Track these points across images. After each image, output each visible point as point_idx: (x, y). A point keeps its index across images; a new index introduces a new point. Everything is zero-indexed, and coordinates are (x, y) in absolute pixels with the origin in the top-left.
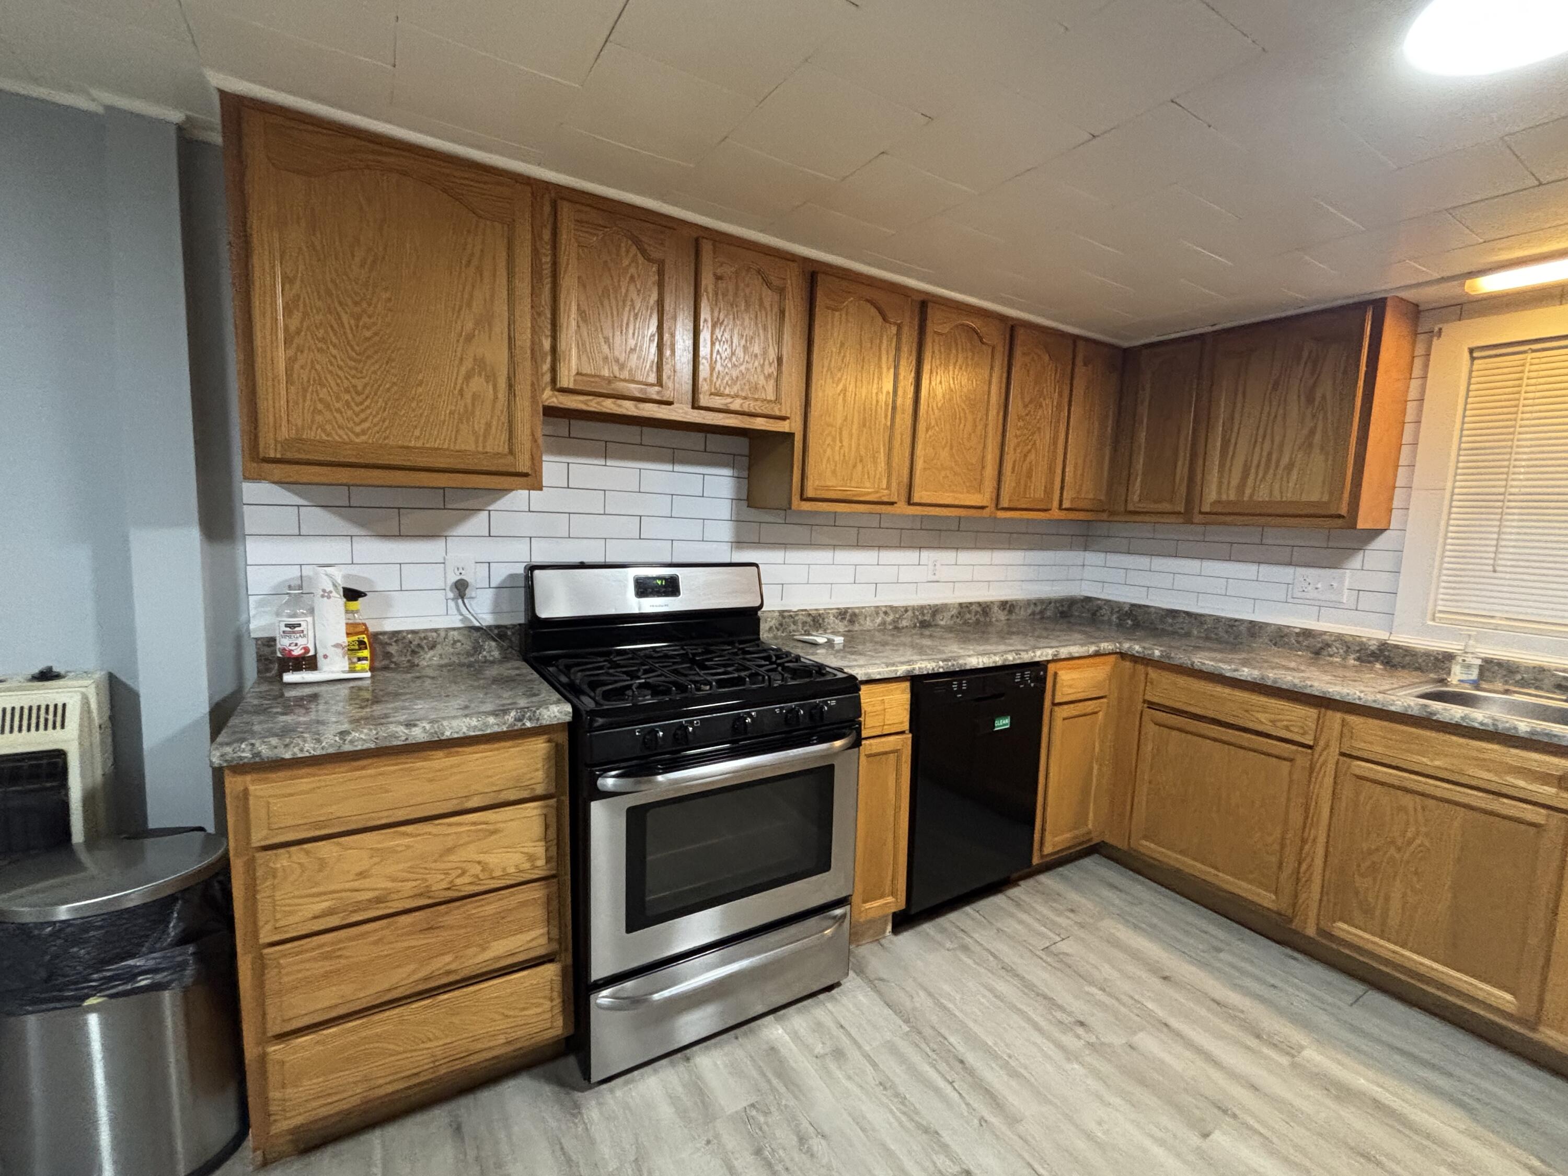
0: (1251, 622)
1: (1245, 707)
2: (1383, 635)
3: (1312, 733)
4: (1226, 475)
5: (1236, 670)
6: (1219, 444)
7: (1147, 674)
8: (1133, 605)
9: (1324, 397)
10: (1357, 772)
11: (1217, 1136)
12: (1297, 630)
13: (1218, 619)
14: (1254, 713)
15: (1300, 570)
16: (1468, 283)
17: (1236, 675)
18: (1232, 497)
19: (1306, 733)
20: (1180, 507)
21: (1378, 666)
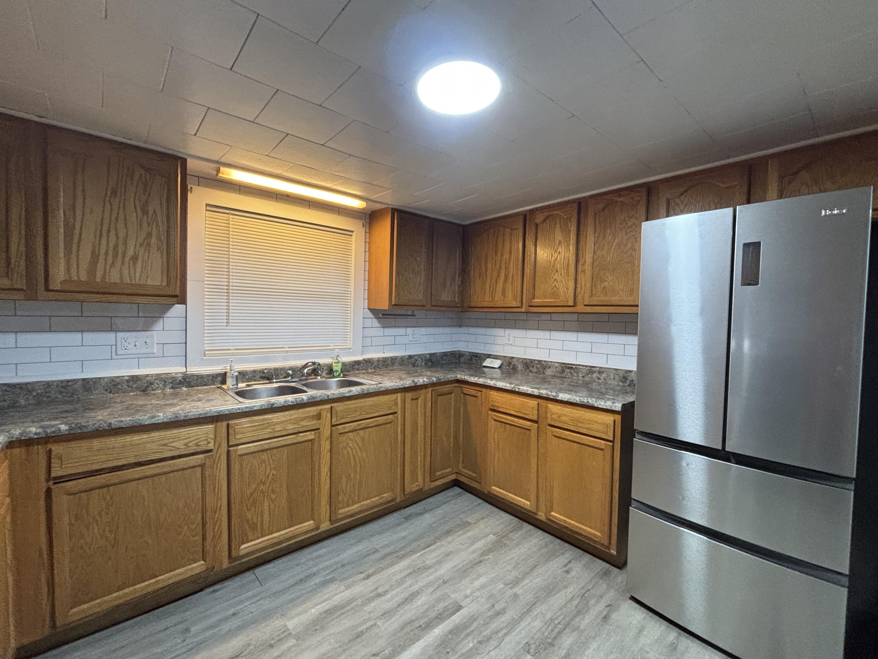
0: (84, 380)
1: (163, 442)
2: (184, 370)
3: (212, 441)
4: (74, 256)
5: (154, 417)
7: (49, 452)
9: (154, 212)
10: (239, 453)
12: (127, 378)
14: (171, 445)
15: (120, 334)
16: (222, 169)
19: (209, 443)
20: (21, 284)
21: (185, 389)
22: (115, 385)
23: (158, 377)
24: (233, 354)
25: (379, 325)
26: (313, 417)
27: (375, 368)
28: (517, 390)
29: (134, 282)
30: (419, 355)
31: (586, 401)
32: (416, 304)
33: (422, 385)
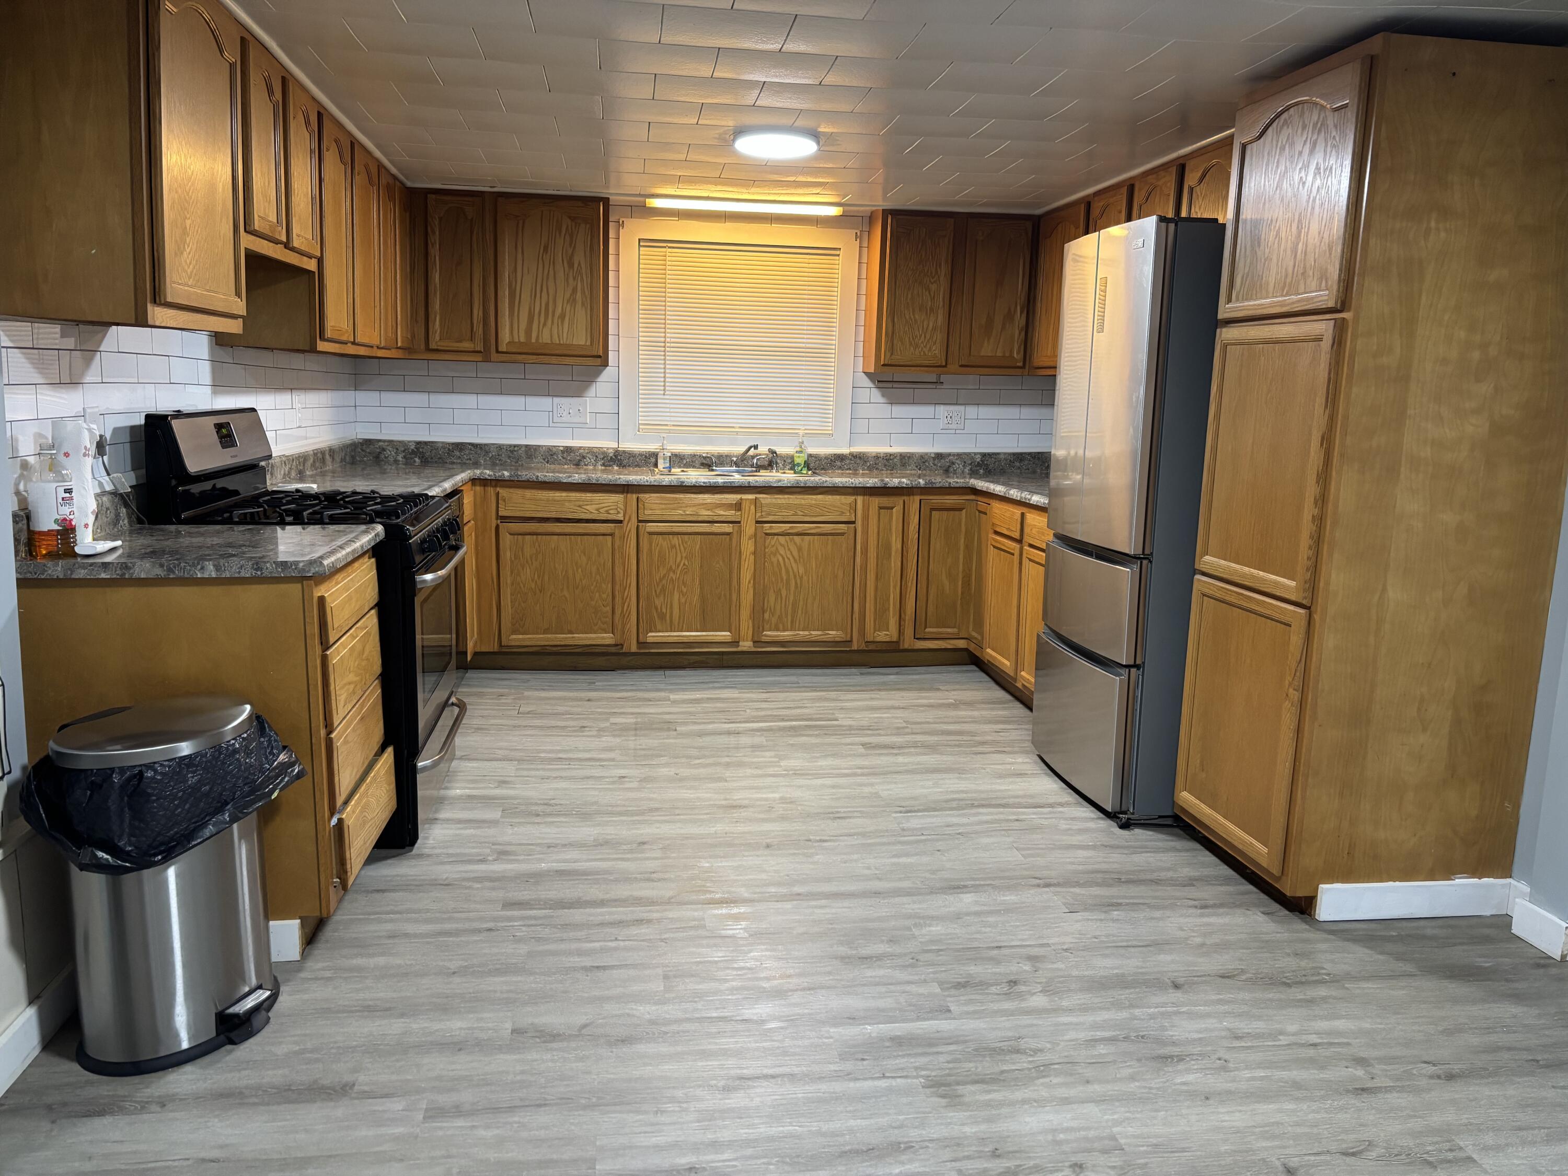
0: (527, 446)
1: (578, 503)
2: (615, 445)
3: (622, 512)
4: (516, 318)
5: (570, 477)
6: (507, 293)
7: (498, 494)
9: (579, 264)
10: (648, 530)
12: (562, 448)
14: (585, 507)
15: (556, 400)
16: (647, 200)
17: (570, 480)
18: (522, 339)
19: (618, 513)
20: (480, 347)
21: (616, 468)
22: (552, 455)
23: (590, 450)
24: (669, 432)
25: (882, 400)
26: (729, 506)
27: (870, 465)
28: (1007, 496)
29: (562, 342)
30: (959, 455)
32: (926, 363)
33: (897, 487)
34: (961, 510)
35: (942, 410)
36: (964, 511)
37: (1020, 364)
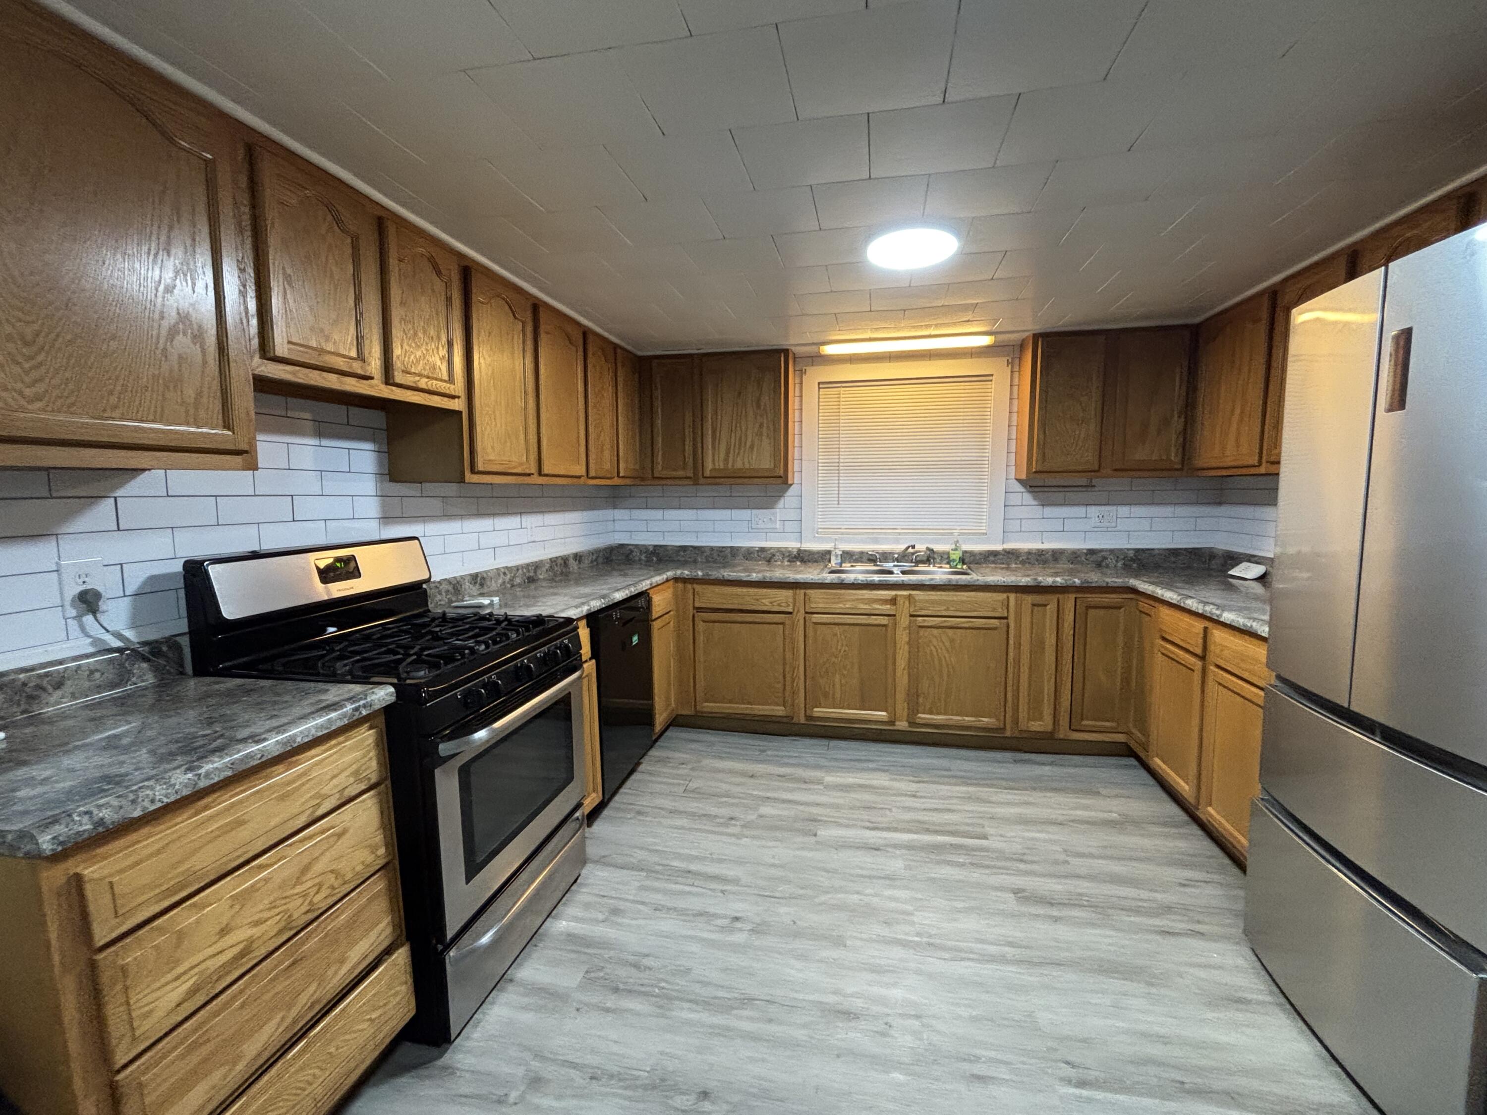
0: (731, 547)
1: (757, 598)
2: (799, 546)
3: (791, 605)
4: (717, 452)
6: (710, 432)
7: (694, 590)
8: (655, 546)
9: (765, 405)
10: (815, 621)
11: (819, 833)
12: (757, 549)
13: (712, 549)
14: (762, 600)
15: (755, 512)
16: (821, 347)
17: (748, 579)
18: (722, 467)
19: (788, 605)
20: (690, 474)
21: (798, 563)
22: (750, 554)
23: (779, 550)
24: (842, 534)
25: (1034, 502)
26: (885, 601)
27: (1023, 563)
28: (1182, 605)
29: (751, 467)
30: (1112, 551)
31: (1249, 625)
32: (1080, 468)
33: (1051, 586)
34: (1120, 608)
35: (1094, 511)
36: (1122, 610)
37: (1180, 466)
